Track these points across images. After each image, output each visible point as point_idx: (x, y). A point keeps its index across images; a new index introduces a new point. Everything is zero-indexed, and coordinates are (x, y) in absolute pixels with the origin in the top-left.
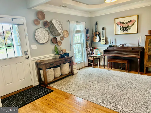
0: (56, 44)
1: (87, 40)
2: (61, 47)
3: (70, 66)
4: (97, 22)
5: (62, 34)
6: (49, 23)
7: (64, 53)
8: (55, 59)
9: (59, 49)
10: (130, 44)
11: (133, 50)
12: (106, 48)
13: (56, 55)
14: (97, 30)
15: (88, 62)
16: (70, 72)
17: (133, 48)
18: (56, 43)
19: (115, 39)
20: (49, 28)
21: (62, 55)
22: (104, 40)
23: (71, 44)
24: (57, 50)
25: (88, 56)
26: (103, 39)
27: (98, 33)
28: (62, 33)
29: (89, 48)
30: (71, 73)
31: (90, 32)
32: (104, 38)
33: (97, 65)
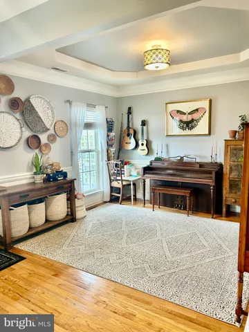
0: (37, 151)
1: (109, 145)
2: (48, 158)
3: (68, 200)
4: (130, 108)
5: (52, 128)
6: (23, 103)
7: (57, 172)
8: (34, 183)
9: (43, 161)
10: (196, 156)
11: (202, 168)
12: (149, 164)
13: (35, 176)
14: (130, 123)
15: (111, 192)
16: (67, 215)
17: (201, 165)
18: (36, 148)
19: (167, 146)
20: (23, 114)
21: (49, 175)
22: (145, 147)
23: (72, 152)
24: (39, 164)
25: (110, 180)
26: (142, 144)
27: (132, 132)
28: (53, 126)
29: (112, 161)
30: (71, 218)
31: (116, 127)
32: (145, 143)
33: (128, 199)
